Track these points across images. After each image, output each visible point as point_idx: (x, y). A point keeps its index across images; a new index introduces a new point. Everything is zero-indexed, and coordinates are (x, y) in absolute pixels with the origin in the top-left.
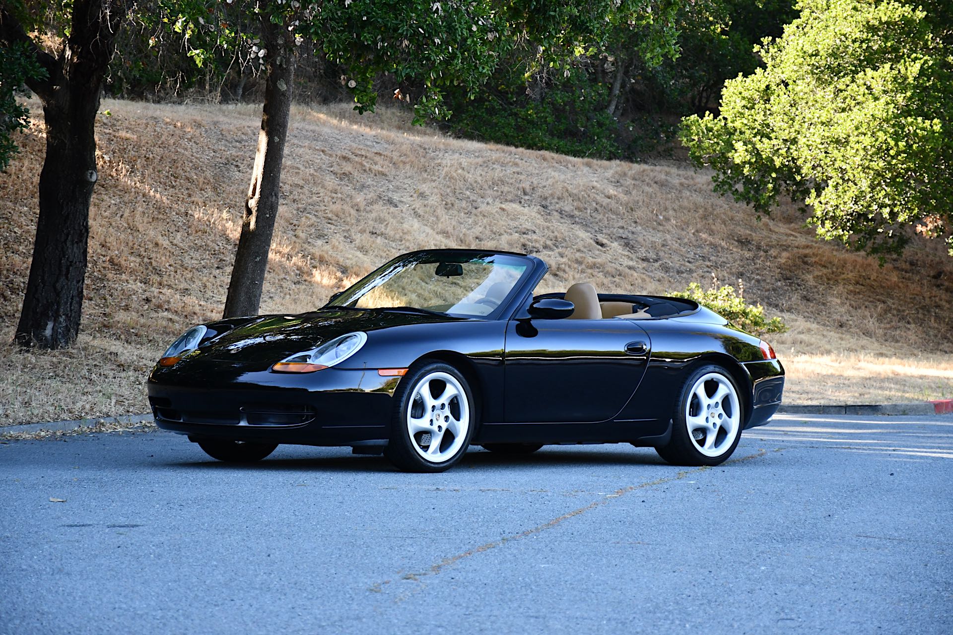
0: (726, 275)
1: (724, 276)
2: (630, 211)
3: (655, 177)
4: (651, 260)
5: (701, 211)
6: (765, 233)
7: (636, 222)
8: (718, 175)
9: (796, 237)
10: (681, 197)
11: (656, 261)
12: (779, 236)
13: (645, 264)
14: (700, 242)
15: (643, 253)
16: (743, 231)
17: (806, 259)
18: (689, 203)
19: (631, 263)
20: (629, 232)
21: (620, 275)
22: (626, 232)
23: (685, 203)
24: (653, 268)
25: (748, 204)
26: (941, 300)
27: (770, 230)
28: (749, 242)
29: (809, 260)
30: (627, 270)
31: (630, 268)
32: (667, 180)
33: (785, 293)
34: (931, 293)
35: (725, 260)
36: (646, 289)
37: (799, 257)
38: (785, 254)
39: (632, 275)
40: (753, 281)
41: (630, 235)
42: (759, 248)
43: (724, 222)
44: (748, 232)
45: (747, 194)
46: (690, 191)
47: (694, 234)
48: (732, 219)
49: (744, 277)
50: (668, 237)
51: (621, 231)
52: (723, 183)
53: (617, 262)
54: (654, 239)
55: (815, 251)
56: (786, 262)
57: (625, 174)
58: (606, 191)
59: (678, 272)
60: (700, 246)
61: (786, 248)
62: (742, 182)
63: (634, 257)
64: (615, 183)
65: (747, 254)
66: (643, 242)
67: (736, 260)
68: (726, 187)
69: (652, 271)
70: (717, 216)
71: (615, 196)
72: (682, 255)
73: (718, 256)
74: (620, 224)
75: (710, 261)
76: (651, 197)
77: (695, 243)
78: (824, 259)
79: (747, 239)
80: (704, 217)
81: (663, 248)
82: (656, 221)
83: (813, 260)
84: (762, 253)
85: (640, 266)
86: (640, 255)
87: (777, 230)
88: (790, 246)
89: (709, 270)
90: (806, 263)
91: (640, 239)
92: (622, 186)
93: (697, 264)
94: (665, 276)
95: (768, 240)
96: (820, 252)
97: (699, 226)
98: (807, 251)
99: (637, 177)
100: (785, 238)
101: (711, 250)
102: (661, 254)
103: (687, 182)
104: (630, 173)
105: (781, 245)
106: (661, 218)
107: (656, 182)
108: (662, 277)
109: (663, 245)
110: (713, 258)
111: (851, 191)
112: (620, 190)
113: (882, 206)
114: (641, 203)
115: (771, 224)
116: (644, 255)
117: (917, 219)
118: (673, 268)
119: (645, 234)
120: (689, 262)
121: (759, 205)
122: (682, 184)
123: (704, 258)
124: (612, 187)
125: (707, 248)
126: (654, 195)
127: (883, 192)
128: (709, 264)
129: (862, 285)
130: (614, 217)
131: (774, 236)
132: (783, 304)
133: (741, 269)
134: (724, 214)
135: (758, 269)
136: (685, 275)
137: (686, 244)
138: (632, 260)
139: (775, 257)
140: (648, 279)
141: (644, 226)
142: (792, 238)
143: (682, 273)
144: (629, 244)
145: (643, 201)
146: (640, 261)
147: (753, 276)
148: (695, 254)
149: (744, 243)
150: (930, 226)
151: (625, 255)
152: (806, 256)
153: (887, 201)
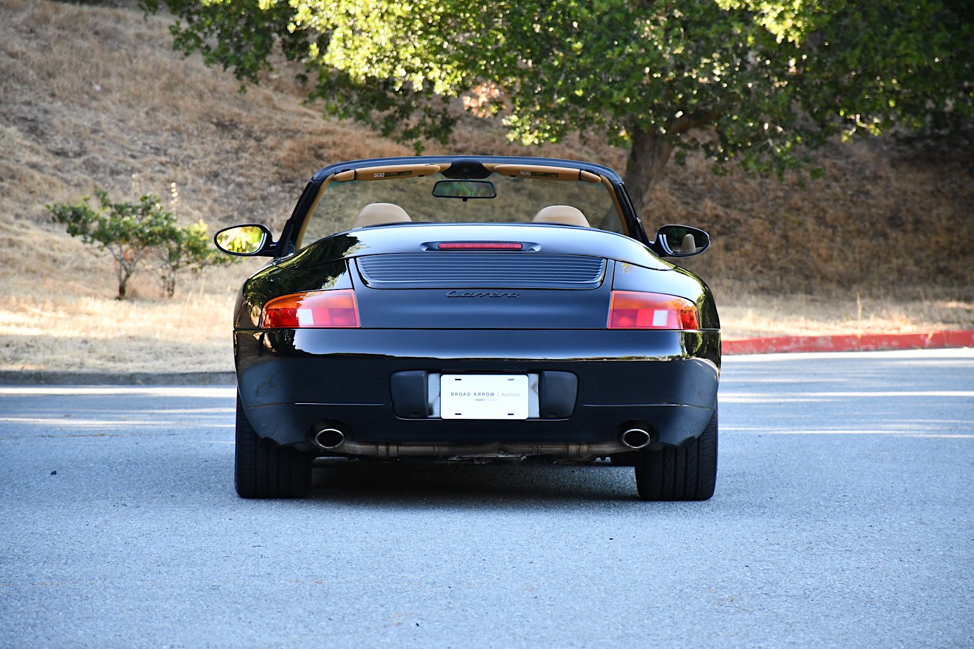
0: (190, 177)
1: (186, 178)
2: (46, 77)
3: (96, 24)
4: (71, 154)
5: (164, 78)
6: (264, 111)
7: (53, 95)
8: (178, 23)
9: (313, 117)
10: (135, 57)
11: (78, 155)
12: (286, 117)
13: (59, 161)
14: (154, 126)
15: (57, 142)
16: (227, 109)
17: (321, 151)
18: (146, 65)
19: (35, 159)
20: (39, 110)
21: (13, 177)
22: (35, 111)
23: (140, 65)
24: (72, 166)
25: (226, 67)
26: (517, 211)
27: (274, 107)
28: (235, 126)
29: (325, 152)
30: (27, 170)
31: (34, 166)
32: (115, 29)
33: (279, 204)
34: (505, 200)
35: (191, 153)
36: (52, 199)
37: (309, 149)
38: (288, 144)
39: (32, 178)
40: (231, 187)
41: (41, 116)
42: (249, 134)
43: (200, 96)
44: (237, 110)
45: (222, 53)
46: (153, 47)
47: (147, 113)
48: (214, 90)
49: (220, 178)
50: (103, 118)
51: (26, 109)
52: (188, 35)
53: (11, 158)
54: (79, 122)
55: (337, 138)
56: (289, 155)
57: (47, 20)
58: (9, 46)
59: (114, 172)
60: (154, 133)
61: (292, 134)
62: (215, 35)
63: (41, 148)
64: (26, 32)
65: (230, 144)
66: (60, 126)
67: (209, 154)
68: (192, 42)
69: (69, 171)
70: (190, 87)
71: (23, 54)
72: (122, 147)
73: (180, 147)
74: (26, 98)
75: (166, 154)
76: (85, 56)
77: (147, 128)
78: (349, 150)
79: (232, 121)
80: (169, 87)
81: (93, 136)
82: (87, 93)
83: (332, 152)
84: (252, 143)
85: (49, 163)
86: (52, 146)
87: (284, 106)
88: (299, 131)
89: (163, 168)
90: (319, 157)
91: (56, 121)
92: (37, 37)
93: (146, 159)
94: (89, 179)
95: (267, 122)
96: (345, 140)
97: (157, 101)
98: (324, 139)
99: (66, 24)
100: (297, 119)
101: (171, 138)
102: (88, 144)
103: (149, 32)
104: (54, 18)
105: (285, 131)
106: (98, 88)
107: (97, 33)
108: (85, 181)
109: (94, 131)
110: (171, 151)
111: (366, 47)
112: (34, 44)
113: (410, 70)
114: (65, 66)
115: (277, 98)
116: (60, 146)
117: (463, 88)
118: (105, 166)
119: (66, 113)
120: (133, 157)
121: (242, 69)
122: (139, 36)
123: (157, 151)
124: (19, 39)
125: (165, 135)
126: (89, 53)
127: (411, 50)
128: (164, 159)
129: (403, 190)
130: (19, 87)
131: (278, 117)
132: (272, 220)
133: (215, 168)
134: (204, 82)
135: (241, 167)
136: (122, 177)
137: (131, 129)
138: (38, 153)
139: (272, 149)
140: (59, 183)
141: (67, 101)
142: (305, 119)
143: (118, 173)
144: (37, 128)
145: (70, 63)
146: (50, 156)
147: (233, 177)
148: (144, 144)
149: (225, 126)
150: (483, 99)
151: (25, 147)
152: (321, 146)
153: (417, 62)
